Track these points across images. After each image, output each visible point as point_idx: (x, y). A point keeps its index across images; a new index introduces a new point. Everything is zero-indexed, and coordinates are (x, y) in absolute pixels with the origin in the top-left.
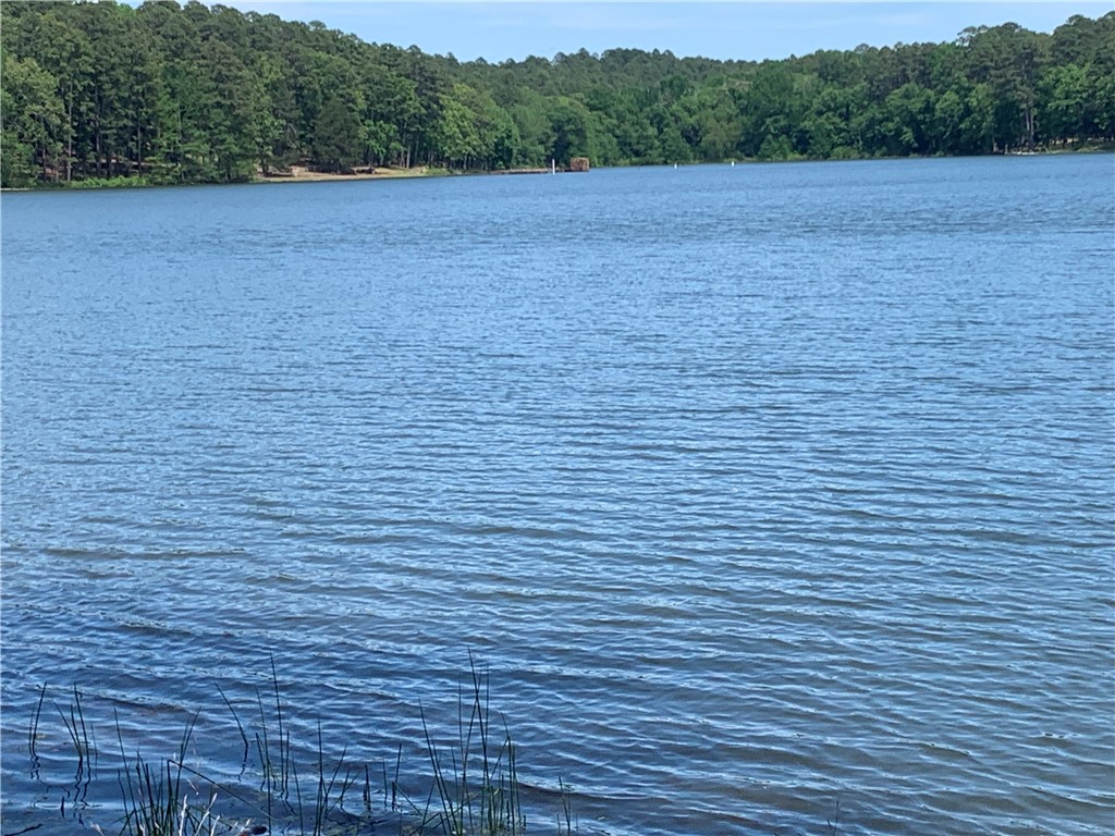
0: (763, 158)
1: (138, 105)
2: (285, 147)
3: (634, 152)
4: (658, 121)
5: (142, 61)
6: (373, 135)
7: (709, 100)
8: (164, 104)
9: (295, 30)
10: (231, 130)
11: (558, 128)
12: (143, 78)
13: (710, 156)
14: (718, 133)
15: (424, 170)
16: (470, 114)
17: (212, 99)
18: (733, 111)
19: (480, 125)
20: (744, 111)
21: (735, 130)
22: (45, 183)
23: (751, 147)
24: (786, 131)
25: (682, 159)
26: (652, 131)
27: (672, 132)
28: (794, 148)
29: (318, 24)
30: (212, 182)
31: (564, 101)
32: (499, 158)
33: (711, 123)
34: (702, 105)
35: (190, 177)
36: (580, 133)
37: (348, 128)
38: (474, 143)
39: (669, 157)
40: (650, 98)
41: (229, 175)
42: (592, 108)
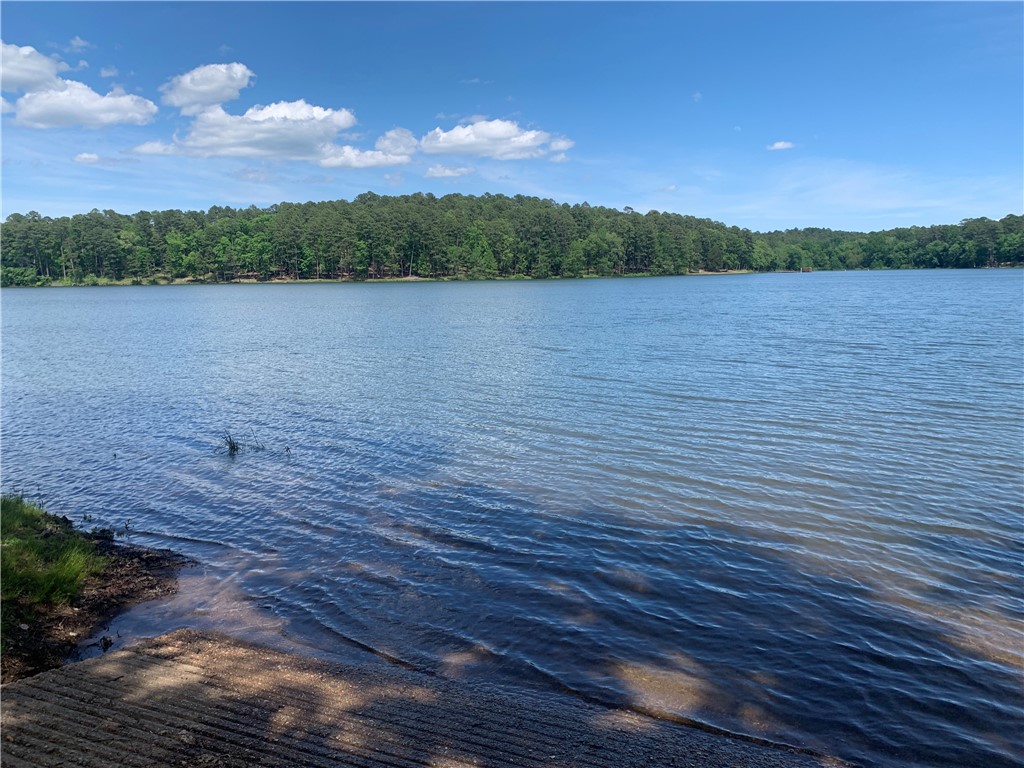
0: (871, 269)
1: (648, 248)
2: (697, 263)
3: (819, 265)
4: (830, 254)
5: (651, 233)
6: (729, 258)
7: (851, 246)
8: (657, 247)
9: (701, 222)
10: (680, 257)
11: (791, 256)
12: (651, 239)
13: (849, 267)
14: (854, 259)
15: (744, 271)
16: (762, 251)
17: (673, 246)
18: (860, 250)
19: (766, 255)
20: (864, 250)
21: (860, 258)
22: (616, 275)
23: (867, 264)
24: (882, 258)
25: (838, 268)
26: (827, 258)
27: (835, 258)
28: (885, 265)
29: (708, 219)
30: (671, 274)
31: (793, 247)
32: (772, 267)
33: (851, 255)
34: (847, 248)
35: (665, 273)
36: (799, 258)
37: (720, 255)
38: (764, 262)
39: (833, 268)
40: (826, 246)
41: (678, 272)
42: (804, 249)
